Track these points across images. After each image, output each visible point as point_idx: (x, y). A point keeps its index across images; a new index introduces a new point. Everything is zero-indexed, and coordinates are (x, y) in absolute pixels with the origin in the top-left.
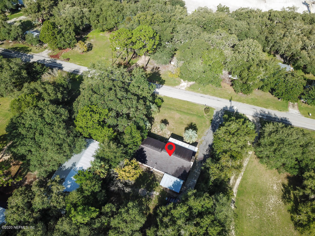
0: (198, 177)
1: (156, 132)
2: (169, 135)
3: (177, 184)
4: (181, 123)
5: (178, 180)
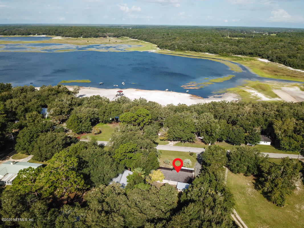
3: (188, 186)
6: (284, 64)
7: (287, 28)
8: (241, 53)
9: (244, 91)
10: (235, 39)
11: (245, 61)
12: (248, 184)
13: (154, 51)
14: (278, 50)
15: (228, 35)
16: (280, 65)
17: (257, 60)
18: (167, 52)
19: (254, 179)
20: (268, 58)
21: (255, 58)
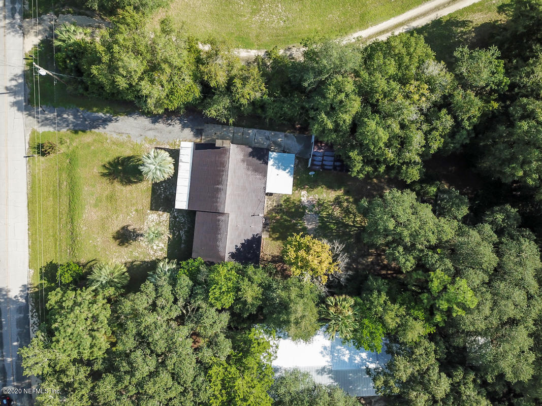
0: (242, 129)
1: (162, 245)
2: (159, 215)
3: (279, 163)
4: (111, 198)
5: (271, 162)
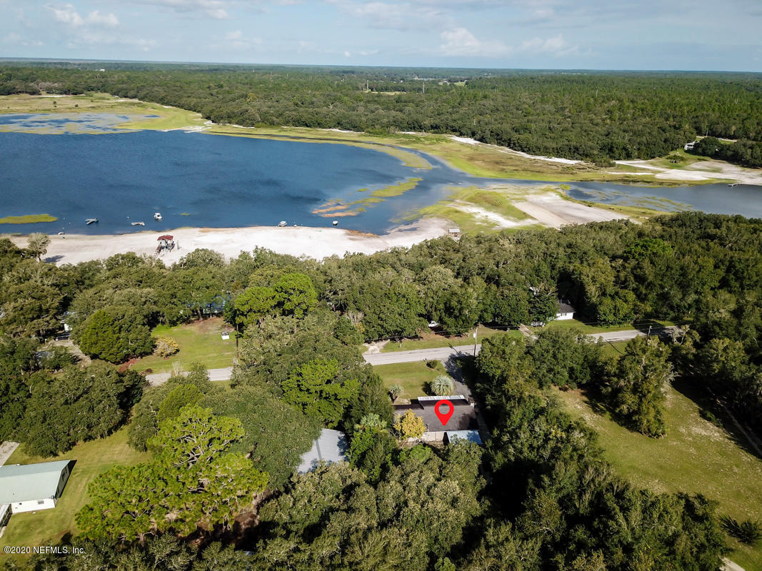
5: (470, 432)
6: (509, 146)
7: (478, 69)
8: (414, 127)
9: (457, 212)
10: (389, 96)
11: (426, 145)
12: (579, 407)
13: (198, 129)
14: (487, 118)
15: (366, 85)
16: (501, 149)
17: (451, 141)
18: (234, 129)
19: (583, 394)
20: (473, 135)
21: (445, 135)
